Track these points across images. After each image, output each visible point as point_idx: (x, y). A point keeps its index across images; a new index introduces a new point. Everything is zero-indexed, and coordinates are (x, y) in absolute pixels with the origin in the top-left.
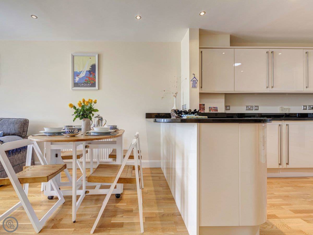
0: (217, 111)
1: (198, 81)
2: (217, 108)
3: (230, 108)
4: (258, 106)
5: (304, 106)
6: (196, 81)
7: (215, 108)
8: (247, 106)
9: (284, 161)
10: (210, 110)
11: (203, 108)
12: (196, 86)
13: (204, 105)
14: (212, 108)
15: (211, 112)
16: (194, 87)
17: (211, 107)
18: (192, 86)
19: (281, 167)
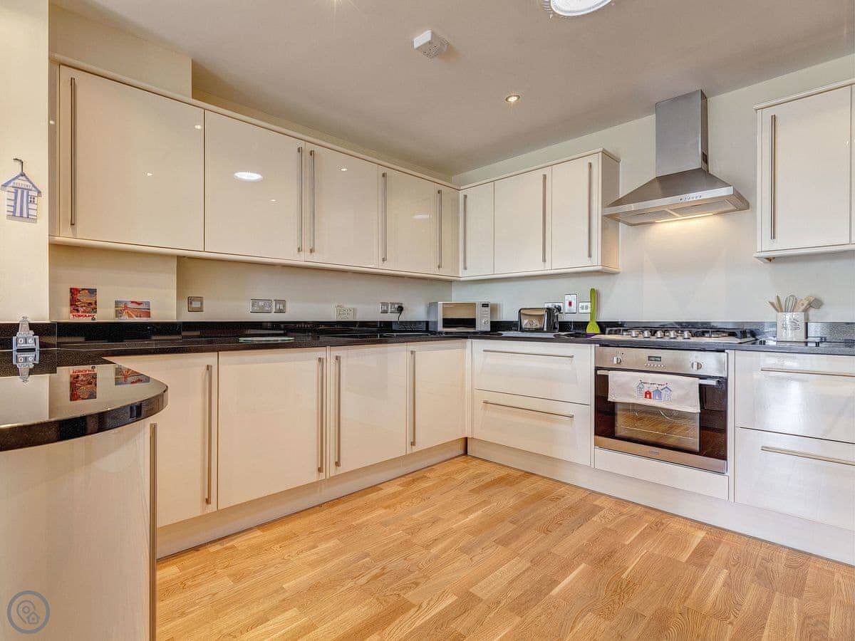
0: (148, 315)
1: (39, 192)
2: (148, 303)
3: (202, 304)
4: (283, 302)
5: (383, 304)
6: (30, 193)
7: (140, 307)
8: (255, 301)
9: (331, 457)
10: (118, 313)
11: (91, 304)
12: (31, 212)
13: (93, 292)
14: (130, 305)
15: (125, 319)
16: (18, 214)
17: (126, 303)
18: (12, 209)
19: (323, 476)
